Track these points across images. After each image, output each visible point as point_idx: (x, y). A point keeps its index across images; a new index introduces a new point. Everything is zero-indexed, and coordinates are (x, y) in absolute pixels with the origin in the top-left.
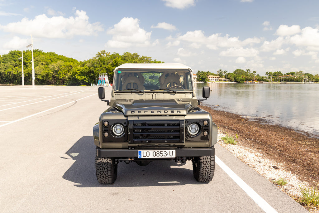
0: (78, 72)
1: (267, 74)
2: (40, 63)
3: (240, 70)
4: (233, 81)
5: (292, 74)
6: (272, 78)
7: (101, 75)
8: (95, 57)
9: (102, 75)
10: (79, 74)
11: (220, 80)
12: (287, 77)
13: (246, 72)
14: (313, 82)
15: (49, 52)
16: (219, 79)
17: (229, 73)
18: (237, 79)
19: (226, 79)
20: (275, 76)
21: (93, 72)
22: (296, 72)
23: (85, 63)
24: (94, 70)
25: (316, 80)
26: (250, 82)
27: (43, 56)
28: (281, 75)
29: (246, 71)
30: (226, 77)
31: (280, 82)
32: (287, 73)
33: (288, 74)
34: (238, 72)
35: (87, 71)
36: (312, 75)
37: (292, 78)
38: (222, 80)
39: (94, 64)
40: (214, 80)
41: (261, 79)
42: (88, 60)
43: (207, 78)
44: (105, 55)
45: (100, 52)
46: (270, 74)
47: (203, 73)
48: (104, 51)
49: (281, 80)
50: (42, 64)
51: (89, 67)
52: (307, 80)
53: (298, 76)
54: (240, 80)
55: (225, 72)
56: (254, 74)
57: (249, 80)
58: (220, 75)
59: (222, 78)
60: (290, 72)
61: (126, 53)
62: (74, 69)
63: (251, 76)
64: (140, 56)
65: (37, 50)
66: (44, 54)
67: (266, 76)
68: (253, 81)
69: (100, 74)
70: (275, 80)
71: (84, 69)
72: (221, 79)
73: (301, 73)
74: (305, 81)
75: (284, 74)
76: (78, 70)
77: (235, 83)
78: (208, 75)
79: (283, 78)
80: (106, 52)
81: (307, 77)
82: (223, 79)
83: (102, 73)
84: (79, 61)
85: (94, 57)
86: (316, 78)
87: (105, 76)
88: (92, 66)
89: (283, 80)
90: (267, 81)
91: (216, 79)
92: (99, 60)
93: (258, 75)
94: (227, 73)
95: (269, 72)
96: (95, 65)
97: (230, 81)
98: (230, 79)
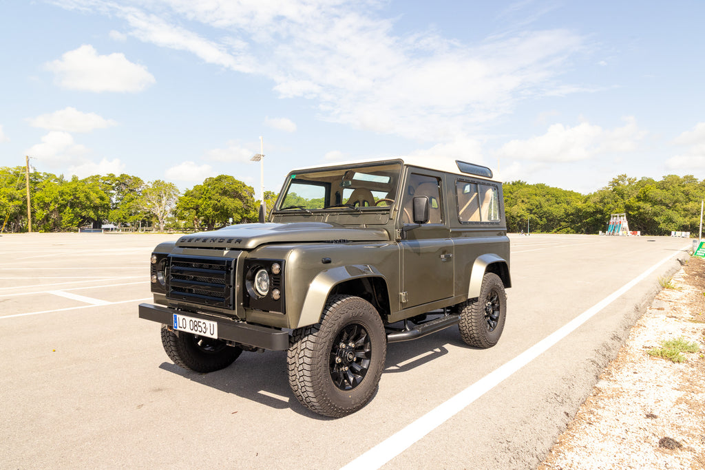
2: (519, 200)
7: (613, 217)
8: (607, 186)
9: (616, 216)
15: (535, 183)
21: (601, 212)
23: (589, 198)
24: (602, 208)
27: (525, 190)
35: (591, 210)
39: (604, 198)
44: (627, 183)
45: (617, 178)
48: (625, 176)
50: (523, 201)
51: (595, 203)
61: (669, 176)
65: (519, 182)
66: (528, 186)
69: (612, 215)
71: (586, 207)
80: (628, 177)
83: (617, 213)
87: (622, 218)
88: (601, 202)
92: (614, 191)
96: (606, 201)
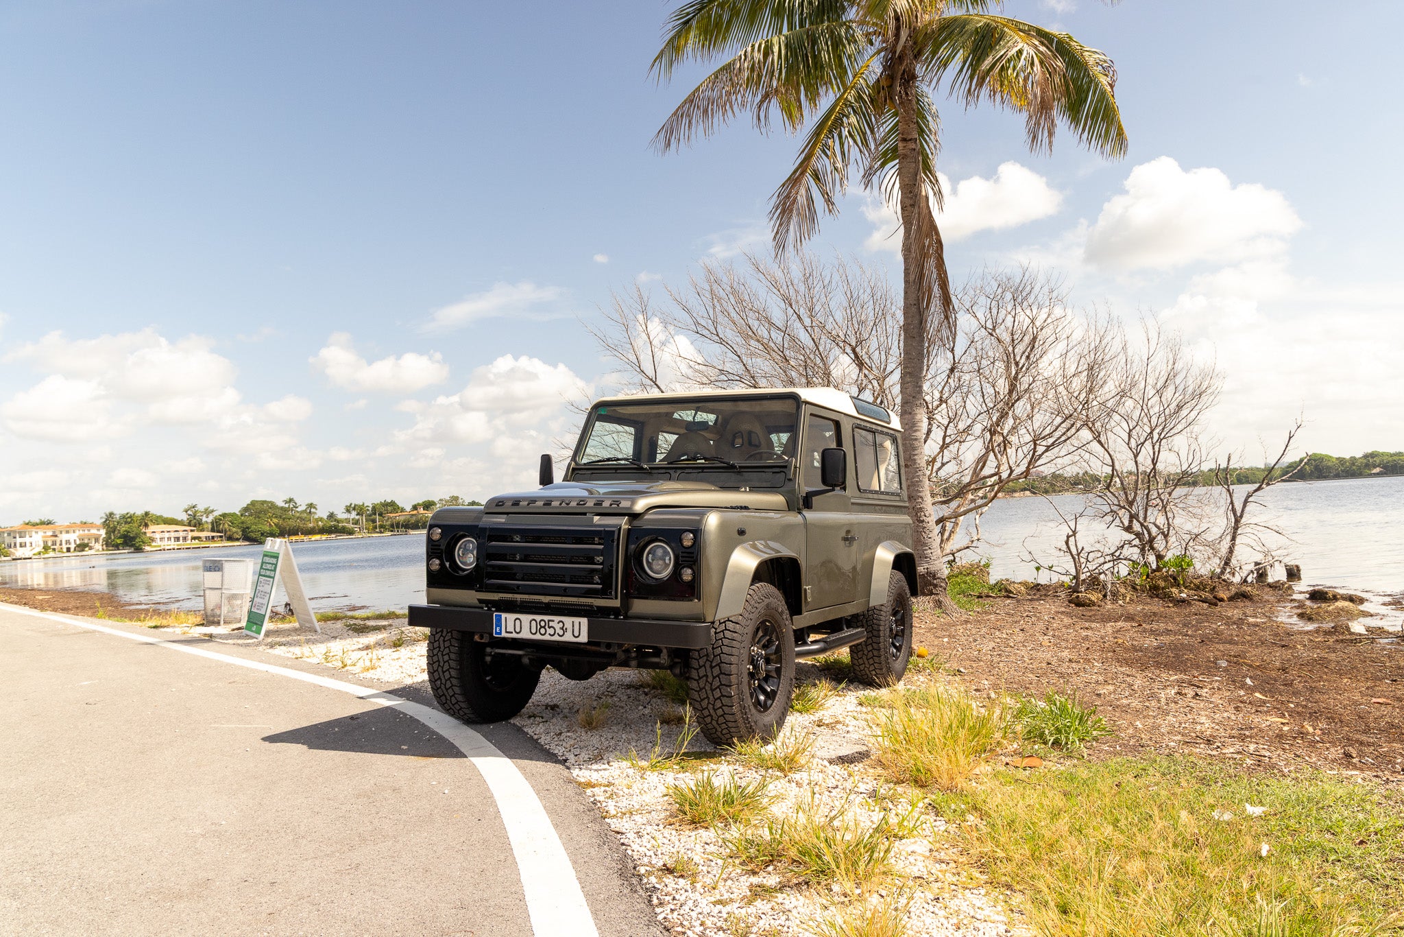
1: (348, 511)
3: (264, 502)
4: (238, 540)
5: (427, 506)
6: (367, 520)
11: (194, 538)
12: (413, 515)
13: (282, 508)
16: (190, 535)
17: (224, 515)
18: (252, 532)
19: (214, 534)
20: (374, 515)
22: (436, 500)
26: (296, 539)
28: (395, 512)
29: (281, 504)
30: (215, 526)
31: (390, 533)
32: (412, 504)
33: (414, 507)
34: (258, 509)
37: (425, 517)
38: (198, 538)
40: (169, 539)
41: (332, 526)
43: (145, 533)
46: (357, 510)
47: (128, 519)
49: (392, 526)
54: (262, 534)
55: (208, 512)
56: (310, 512)
57: (295, 532)
58: (194, 522)
59: (202, 530)
60: (419, 502)
63: (302, 519)
67: (347, 516)
68: (307, 533)
70: (374, 527)
72: (196, 534)
73: (453, 502)
75: (404, 509)
77: (247, 543)
78: (146, 525)
79: (400, 518)
82: (203, 534)
89: (398, 527)
90: (351, 532)
91: (177, 535)
94: (216, 514)
95: (353, 506)
97: (230, 539)
98: (228, 533)
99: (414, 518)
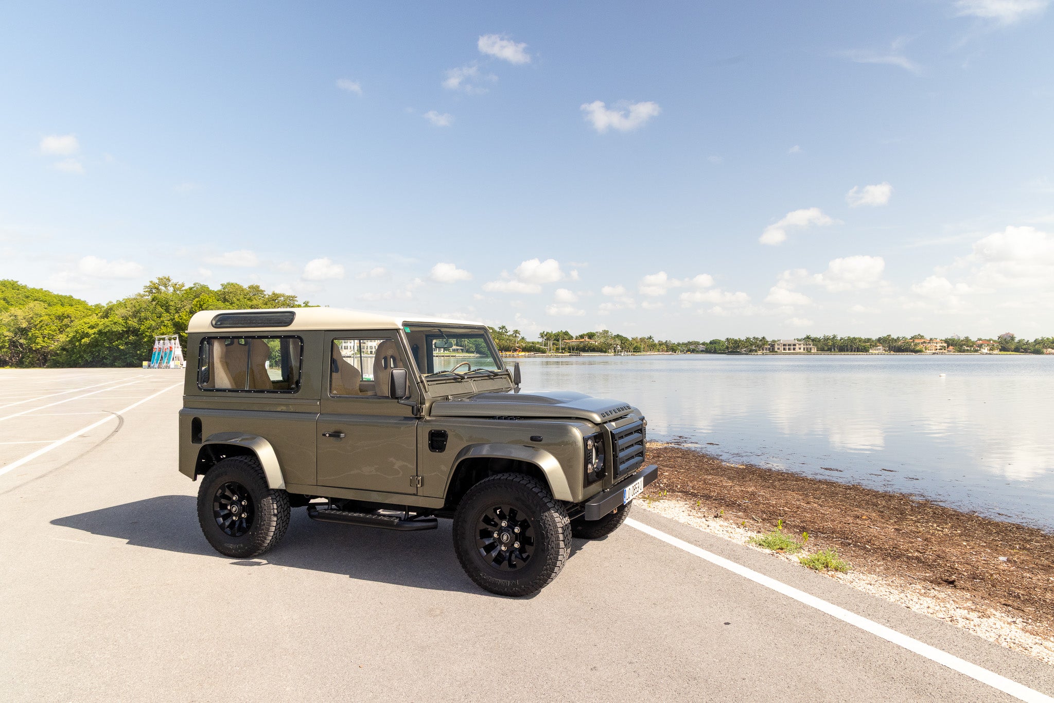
0: (91, 331)
1: (542, 336)
4: (473, 352)
5: (591, 336)
6: (553, 344)
7: (159, 340)
8: (142, 293)
9: (164, 339)
10: (93, 336)
12: (581, 342)
13: (499, 333)
14: (630, 354)
18: (481, 347)
19: (458, 348)
20: (558, 341)
21: (135, 332)
22: (597, 333)
23: (111, 309)
24: (137, 326)
25: (634, 349)
26: (508, 353)
28: (569, 339)
31: (569, 354)
32: (580, 334)
33: (582, 337)
35: (120, 329)
36: (627, 340)
37: (591, 344)
39: (138, 312)
41: (531, 347)
42: (121, 300)
44: (171, 289)
45: (157, 281)
46: (547, 336)
48: (169, 280)
49: (569, 349)
51: (126, 318)
52: (619, 348)
53: (602, 340)
57: (507, 349)
60: (585, 333)
61: (229, 284)
62: (79, 325)
63: (511, 341)
64: (265, 293)
67: (540, 340)
68: (515, 350)
69: (157, 337)
70: (557, 349)
71: (108, 324)
73: (605, 334)
74: (615, 352)
75: (575, 337)
76: (92, 327)
77: (479, 355)
79: (573, 344)
80: (174, 281)
81: (619, 342)
83: (163, 334)
84: (92, 303)
85: (140, 294)
86: (636, 344)
87: (173, 341)
88: (134, 316)
89: (573, 350)
90: (543, 352)
92: (153, 300)
93: (523, 338)
95: (545, 333)
96: (143, 314)
97: (468, 351)
98: (467, 347)
99: (582, 344)
